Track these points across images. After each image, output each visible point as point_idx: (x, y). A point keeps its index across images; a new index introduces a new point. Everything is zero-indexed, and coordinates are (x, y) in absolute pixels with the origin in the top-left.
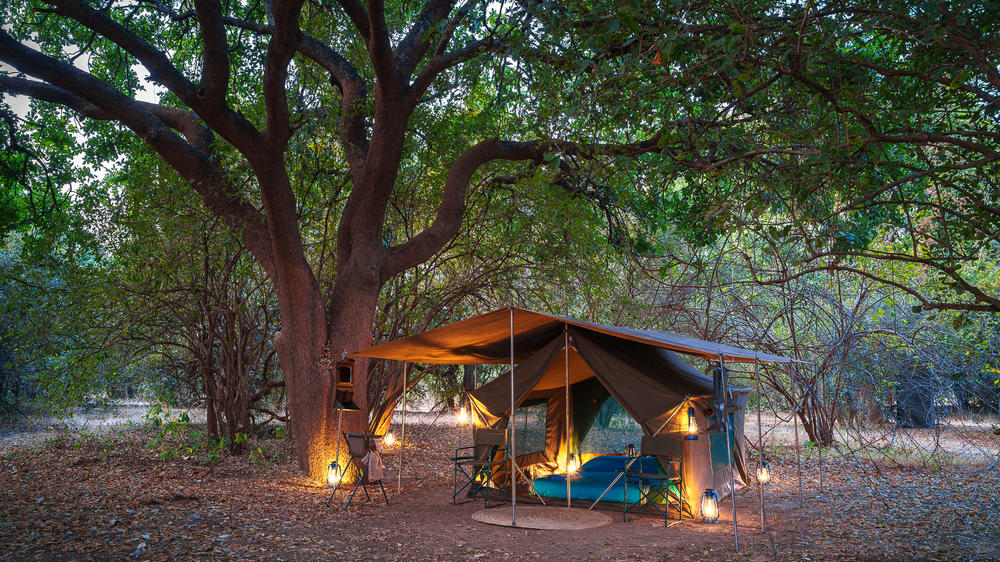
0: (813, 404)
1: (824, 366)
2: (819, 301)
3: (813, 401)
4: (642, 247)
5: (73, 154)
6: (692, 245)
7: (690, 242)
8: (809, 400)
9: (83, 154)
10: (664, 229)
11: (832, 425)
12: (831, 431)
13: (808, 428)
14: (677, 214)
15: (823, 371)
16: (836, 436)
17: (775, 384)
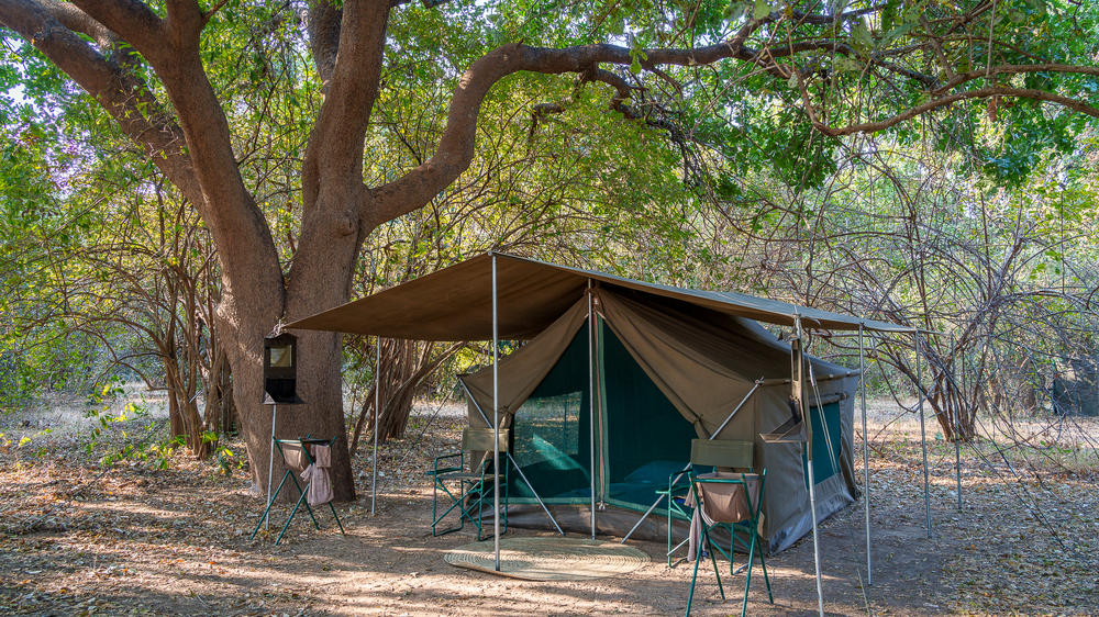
0: (949, 389)
1: (964, 340)
2: (959, 255)
3: (948, 384)
4: (727, 190)
5: (8, 87)
6: (793, 188)
7: (790, 185)
8: (944, 383)
9: (23, 87)
10: (758, 169)
11: (974, 415)
12: (972, 423)
13: (942, 418)
14: (772, 147)
15: (964, 344)
16: (979, 429)
17: (900, 363)
